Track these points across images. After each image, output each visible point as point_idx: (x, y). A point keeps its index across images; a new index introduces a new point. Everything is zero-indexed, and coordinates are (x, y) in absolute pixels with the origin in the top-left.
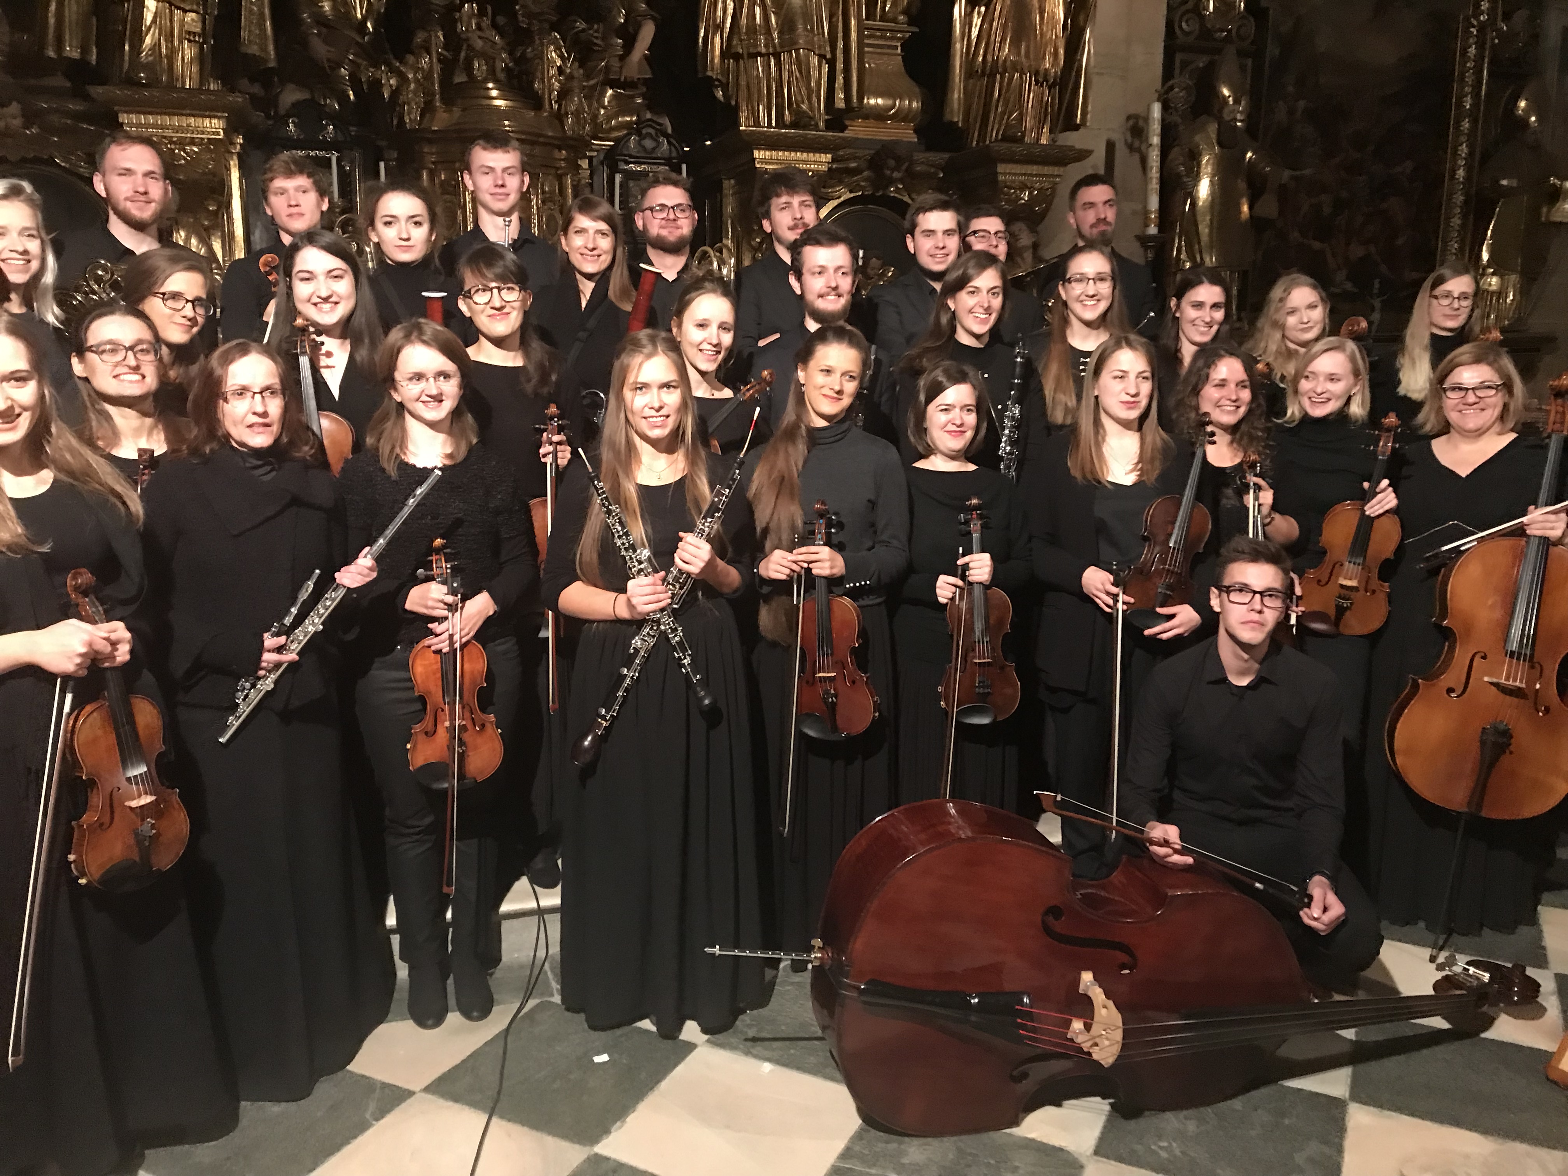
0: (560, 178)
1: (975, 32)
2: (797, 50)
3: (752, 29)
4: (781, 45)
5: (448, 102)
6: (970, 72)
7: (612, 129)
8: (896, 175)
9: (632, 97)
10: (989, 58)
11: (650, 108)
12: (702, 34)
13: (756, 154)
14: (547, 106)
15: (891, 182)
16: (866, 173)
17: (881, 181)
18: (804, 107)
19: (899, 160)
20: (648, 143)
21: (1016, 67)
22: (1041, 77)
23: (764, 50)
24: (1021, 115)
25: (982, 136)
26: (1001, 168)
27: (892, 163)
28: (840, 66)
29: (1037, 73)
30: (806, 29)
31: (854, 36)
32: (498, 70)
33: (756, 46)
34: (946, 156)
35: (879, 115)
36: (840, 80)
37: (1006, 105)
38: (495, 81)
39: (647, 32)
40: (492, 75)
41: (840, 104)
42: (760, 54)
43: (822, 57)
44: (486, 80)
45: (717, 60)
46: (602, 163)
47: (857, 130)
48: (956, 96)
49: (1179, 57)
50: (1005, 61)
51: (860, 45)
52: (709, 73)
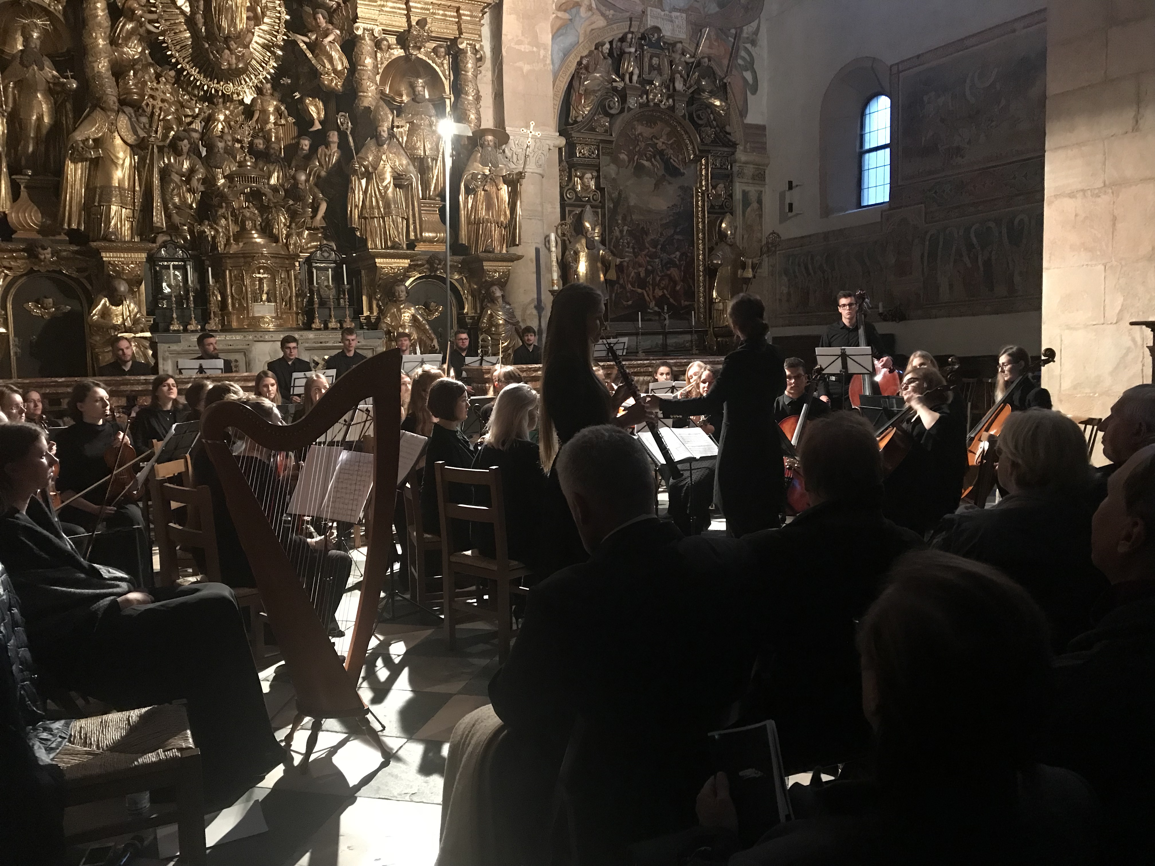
0: (288, 272)
1: (470, 206)
2: (392, 216)
3: (371, 207)
4: (385, 214)
5: (236, 240)
6: (469, 223)
7: (308, 248)
8: (439, 267)
9: (317, 234)
10: (477, 217)
11: (325, 239)
12: (349, 209)
13: (377, 260)
14: (281, 241)
15: (437, 269)
16: (426, 266)
17: (433, 269)
18: (397, 240)
19: (440, 261)
20: (326, 254)
21: (488, 221)
22: (500, 225)
23: (377, 216)
24: (492, 241)
25: (476, 250)
26: (485, 263)
27: (437, 262)
28: (411, 221)
29: (497, 223)
30: (395, 207)
31: (416, 209)
32: (257, 225)
33: (374, 214)
34: (462, 258)
35: (431, 241)
36: (412, 227)
37: (485, 237)
38: (256, 230)
39: (323, 207)
40: (254, 227)
41: (412, 236)
42: (377, 218)
43: (403, 218)
44: (251, 230)
45: (357, 219)
46: (304, 263)
47: (421, 248)
48: (463, 233)
49: (567, 209)
50: (483, 219)
51: (420, 210)
52: (353, 226)
